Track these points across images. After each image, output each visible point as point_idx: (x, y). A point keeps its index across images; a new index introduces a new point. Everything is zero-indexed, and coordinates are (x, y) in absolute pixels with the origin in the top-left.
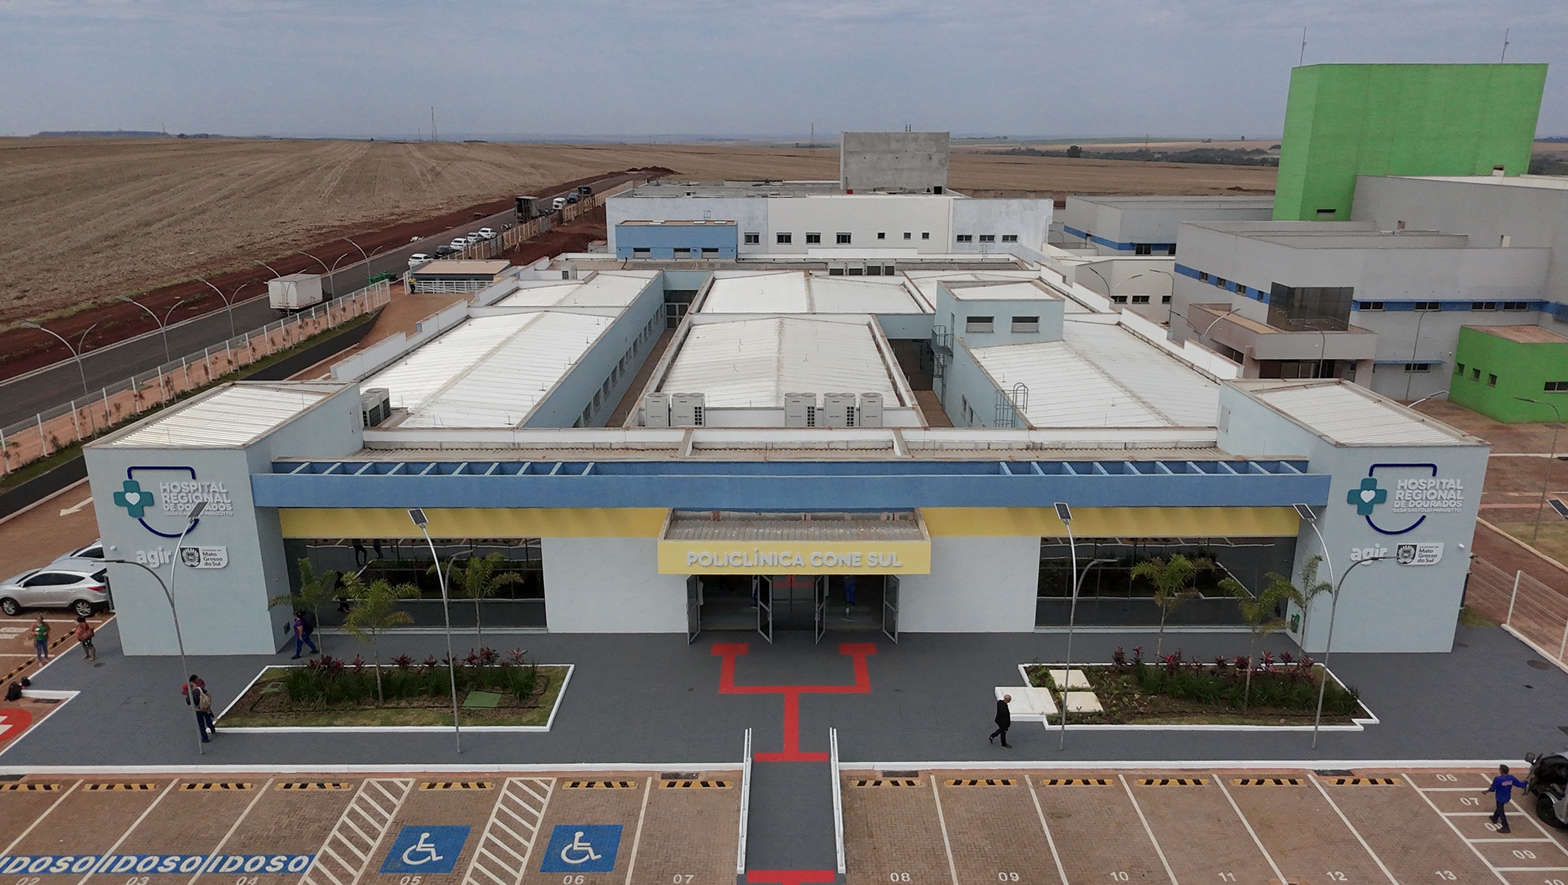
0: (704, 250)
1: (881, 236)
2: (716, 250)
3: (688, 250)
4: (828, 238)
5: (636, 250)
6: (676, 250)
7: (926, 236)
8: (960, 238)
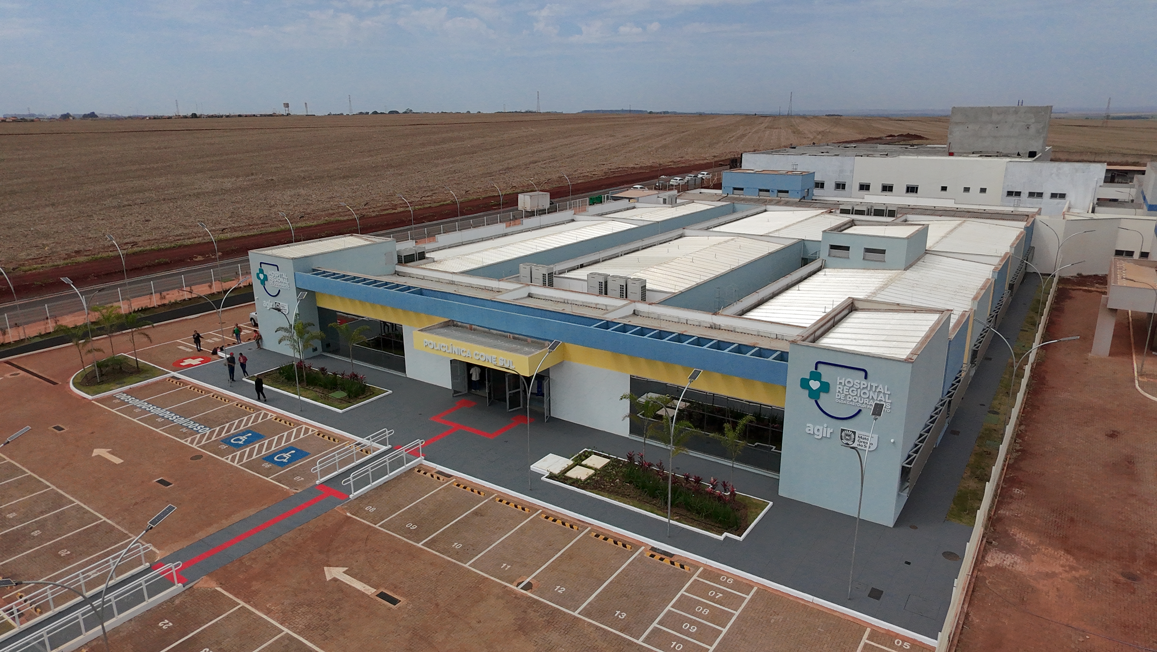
0: (779, 191)
1: (944, 189)
2: (787, 192)
3: (768, 191)
4: (900, 187)
5: (735, 189)
6: (760, 190)
7: (983, 190)
8: (1010, 193)
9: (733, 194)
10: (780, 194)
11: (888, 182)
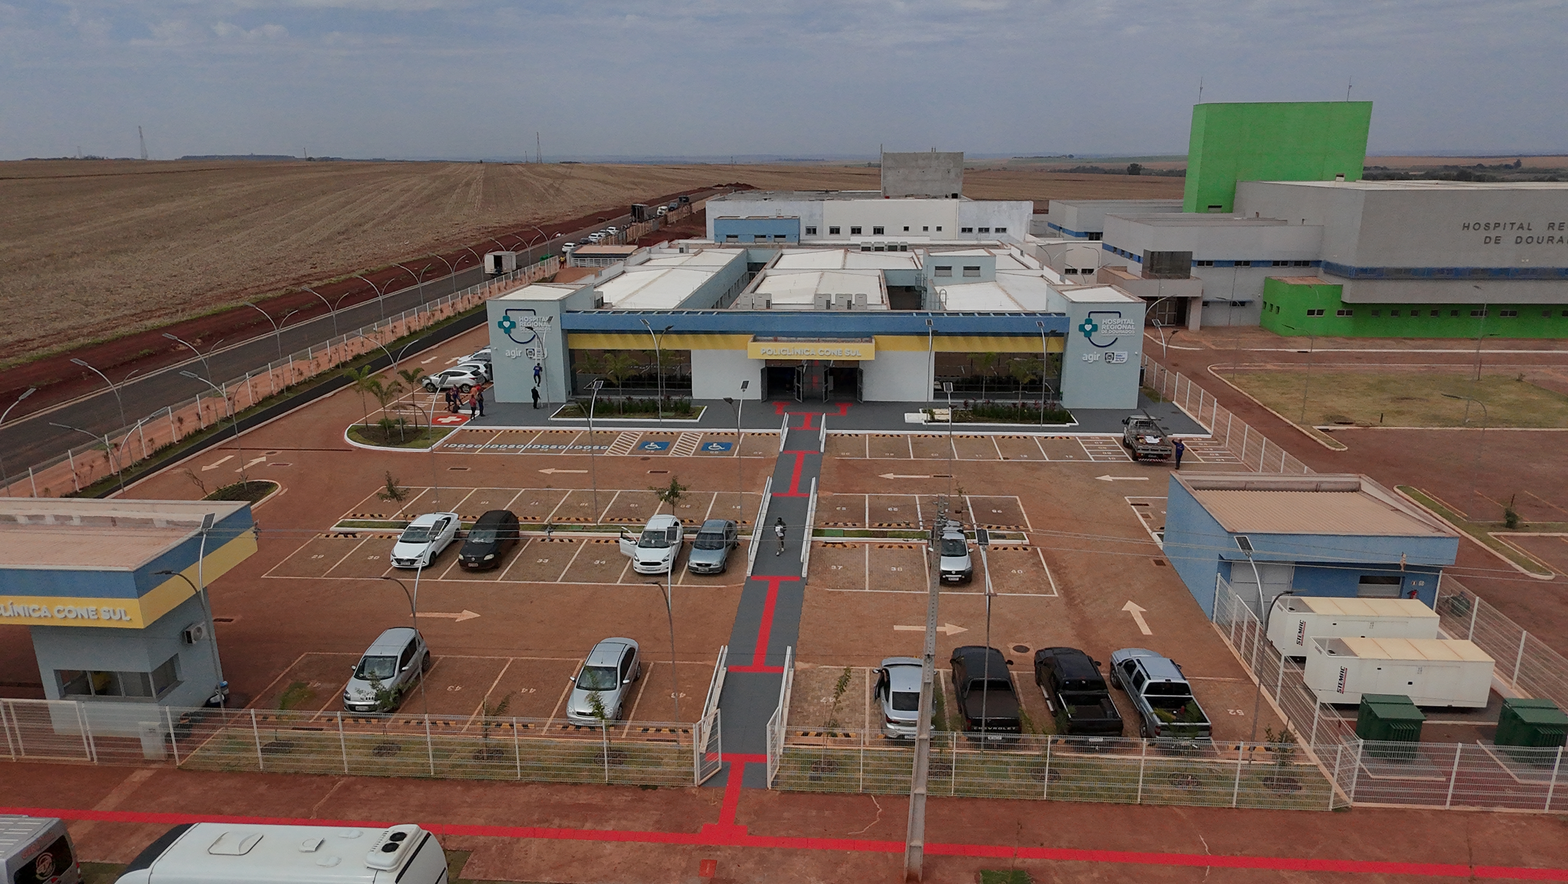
0: (776, 236)
1: (906, 229)
2: (784, 236)
3: (764, 236)
4: (867, 229)
5: (728, 236)
6: (756, 236)
7: (939, 229)
8: (964, 230)
9: (727, 242)
10: (777, 239)
11: (856, 225)
